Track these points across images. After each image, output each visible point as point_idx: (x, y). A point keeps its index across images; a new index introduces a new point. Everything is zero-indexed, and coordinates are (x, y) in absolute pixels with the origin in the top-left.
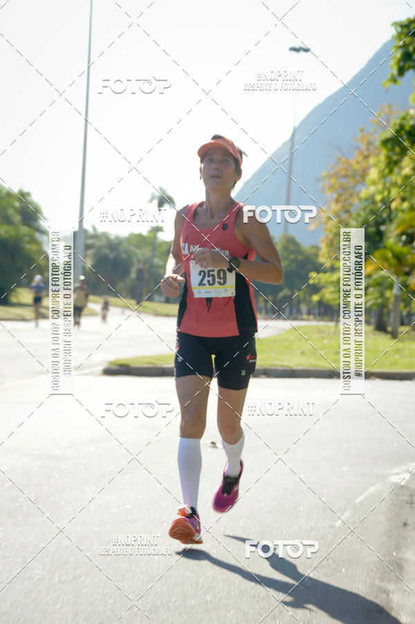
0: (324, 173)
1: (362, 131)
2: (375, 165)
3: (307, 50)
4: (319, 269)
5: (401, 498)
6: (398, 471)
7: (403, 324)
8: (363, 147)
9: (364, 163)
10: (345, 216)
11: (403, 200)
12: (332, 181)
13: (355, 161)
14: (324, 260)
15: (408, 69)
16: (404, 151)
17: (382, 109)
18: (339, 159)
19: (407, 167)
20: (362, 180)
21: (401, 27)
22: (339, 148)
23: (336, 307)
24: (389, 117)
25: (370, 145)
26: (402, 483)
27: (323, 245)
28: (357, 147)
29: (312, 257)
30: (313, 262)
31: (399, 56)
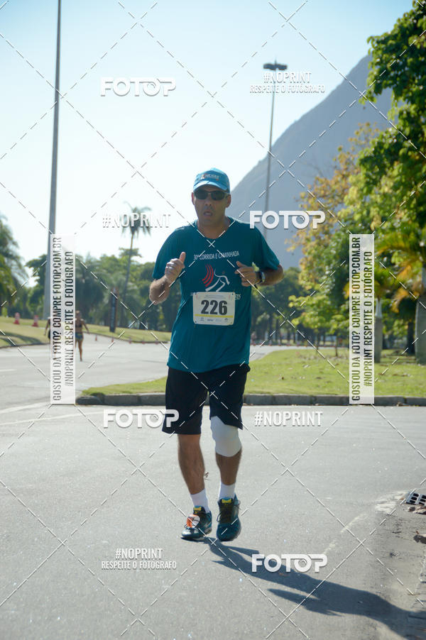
0: (303, 194)
1: (340, 149)
2: (355, 184)
3: (283, 68)
4: (299, 292)
5: (387, 527)
6: (383, 500)
7: (385, 347)
8: (342, 166)
9: (343, 183)
10: (324, 237)
11: (384, 219)
12: (311, 201)
13: (334, 181)
14: (303, 281)
15: (386, 86)
16: (383, 172)
17: (361, 128)
18: (318, 179)
19: (386, 185)
20: (340, 201)
21: (378, 42)
22: (317, 168)
23: (316, 331)
24: (368, 136)
25: (349, 164)
26: (388, 511)
27: (302, 268)
28: (336, 167)
29: (292, 281)
30: (292, 285)
31: (375, 73)
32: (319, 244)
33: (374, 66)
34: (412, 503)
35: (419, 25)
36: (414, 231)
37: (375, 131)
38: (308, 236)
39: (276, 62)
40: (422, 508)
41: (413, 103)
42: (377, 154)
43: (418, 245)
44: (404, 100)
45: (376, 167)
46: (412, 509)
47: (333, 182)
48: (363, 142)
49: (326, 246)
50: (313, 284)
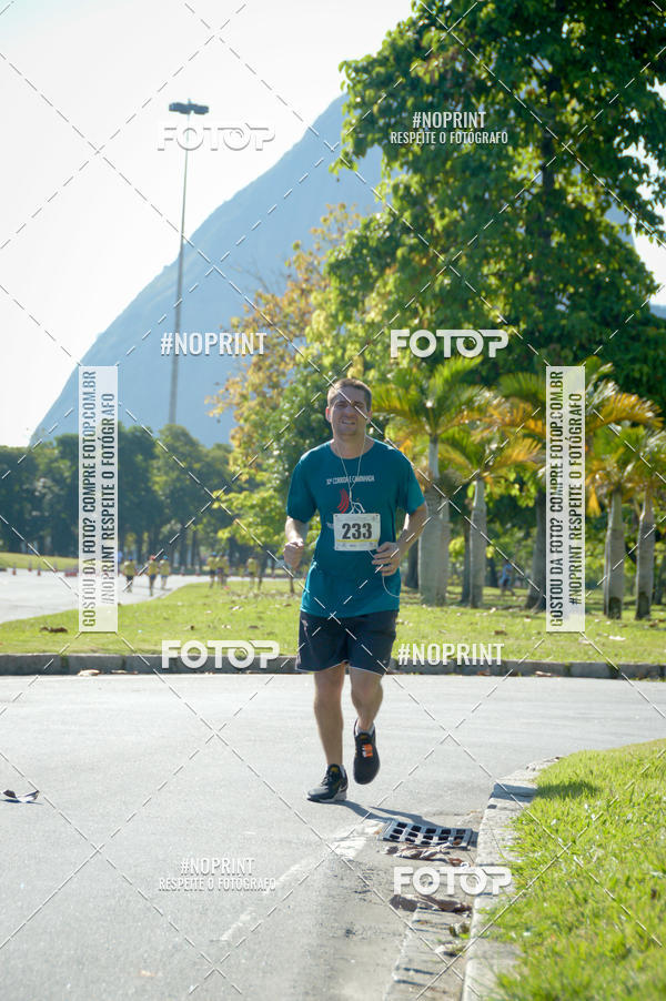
0: (235, 321)
1: (297, 246)
2: (320, 306)
3: (202, 110)
4: (230, 484)
5: (346, 883)
8: (301, 276)
9: (302, 304)
10: (271, 393)
11: (367, 364)
13: (287, 299)
14: (237, 468)
15: (373, 142)
16: (368, 285)
17: (331, 213)
18: (260, 296)
19: (374, 308)
20: (297, 333)
21: (357, 70)
22: (260, 279)
23: (259, 549)
24: (343, 225)
25: (311, 272)
26: (351, 854)
27: (235, 443)
28: (289, 276)
29: (219, 466)
30: (220, 474)
31: (354, 121)
32: (261, 404)
33: (352, 110)
34: (394, 838)
35: (424, 43)
36: (416, 381)
37: (354, 217)
38: (245, 392)
39: (189, 100)
40: (408, 848)
41: (416, 171)
42: (357, 255)
43: (424, 405)
44: (401, 166)
45: (356, 278)
46: (392, 851)
47: (286, 302)
48: (335, 236)
49: (275, 408)
50: (253, 471)
